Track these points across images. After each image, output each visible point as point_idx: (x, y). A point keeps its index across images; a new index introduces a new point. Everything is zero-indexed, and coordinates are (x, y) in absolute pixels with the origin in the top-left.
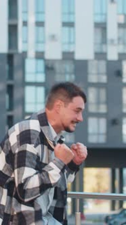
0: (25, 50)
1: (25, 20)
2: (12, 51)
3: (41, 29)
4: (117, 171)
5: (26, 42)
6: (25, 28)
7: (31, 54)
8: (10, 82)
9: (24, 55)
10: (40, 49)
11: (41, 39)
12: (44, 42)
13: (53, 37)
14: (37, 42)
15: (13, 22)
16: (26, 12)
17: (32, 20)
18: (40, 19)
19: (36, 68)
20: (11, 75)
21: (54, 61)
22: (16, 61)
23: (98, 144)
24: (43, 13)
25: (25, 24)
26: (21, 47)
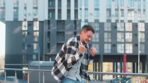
0: (81, 19)
1: (81, 8)
2: (76, 19)
3: (86, 11)
4: (115, 63)
5: (81, 16)
6: (81, 11)
7: (83, 20)
8: (75, 31)
9: (80, 21)
10: (86, 18)
11: (87, 15)
12: (88, 16)
13: (91, 14)
14: (85, 16)
15: (76, 9)
16: (81, 5)
17: (83, 8)
18: (86, 8)
20: (75, 29)
21: (91, 23)
22: (77, 23)
23: (108, 53)
24: (87, 5)
25: (81, 9)
26: (79, 18)
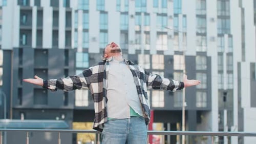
0: (76, 47)
1: (76, 27)
2: (68, 48)
3: (86, 34)
5: (76, 42)
6: (76, 33)
7: (80, 50)
8: (66, 67)
9: (75, 50)
10: (86, 46)
11: (86, 40)
12: (88, 42)
13: (94, 39)
14: (84, 42)
15: (68, 29)
16: (77, 23)
17: (80, 28)
18: (86, 27)
19: (83, 59)
20: (67, 63)
21: (94, 54)
22: (70, 54)
24: (88, 23)
25: (76, 30)
26: (73, 45)
